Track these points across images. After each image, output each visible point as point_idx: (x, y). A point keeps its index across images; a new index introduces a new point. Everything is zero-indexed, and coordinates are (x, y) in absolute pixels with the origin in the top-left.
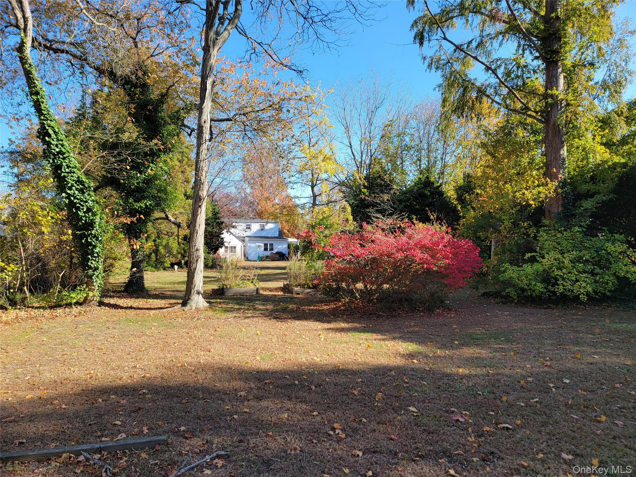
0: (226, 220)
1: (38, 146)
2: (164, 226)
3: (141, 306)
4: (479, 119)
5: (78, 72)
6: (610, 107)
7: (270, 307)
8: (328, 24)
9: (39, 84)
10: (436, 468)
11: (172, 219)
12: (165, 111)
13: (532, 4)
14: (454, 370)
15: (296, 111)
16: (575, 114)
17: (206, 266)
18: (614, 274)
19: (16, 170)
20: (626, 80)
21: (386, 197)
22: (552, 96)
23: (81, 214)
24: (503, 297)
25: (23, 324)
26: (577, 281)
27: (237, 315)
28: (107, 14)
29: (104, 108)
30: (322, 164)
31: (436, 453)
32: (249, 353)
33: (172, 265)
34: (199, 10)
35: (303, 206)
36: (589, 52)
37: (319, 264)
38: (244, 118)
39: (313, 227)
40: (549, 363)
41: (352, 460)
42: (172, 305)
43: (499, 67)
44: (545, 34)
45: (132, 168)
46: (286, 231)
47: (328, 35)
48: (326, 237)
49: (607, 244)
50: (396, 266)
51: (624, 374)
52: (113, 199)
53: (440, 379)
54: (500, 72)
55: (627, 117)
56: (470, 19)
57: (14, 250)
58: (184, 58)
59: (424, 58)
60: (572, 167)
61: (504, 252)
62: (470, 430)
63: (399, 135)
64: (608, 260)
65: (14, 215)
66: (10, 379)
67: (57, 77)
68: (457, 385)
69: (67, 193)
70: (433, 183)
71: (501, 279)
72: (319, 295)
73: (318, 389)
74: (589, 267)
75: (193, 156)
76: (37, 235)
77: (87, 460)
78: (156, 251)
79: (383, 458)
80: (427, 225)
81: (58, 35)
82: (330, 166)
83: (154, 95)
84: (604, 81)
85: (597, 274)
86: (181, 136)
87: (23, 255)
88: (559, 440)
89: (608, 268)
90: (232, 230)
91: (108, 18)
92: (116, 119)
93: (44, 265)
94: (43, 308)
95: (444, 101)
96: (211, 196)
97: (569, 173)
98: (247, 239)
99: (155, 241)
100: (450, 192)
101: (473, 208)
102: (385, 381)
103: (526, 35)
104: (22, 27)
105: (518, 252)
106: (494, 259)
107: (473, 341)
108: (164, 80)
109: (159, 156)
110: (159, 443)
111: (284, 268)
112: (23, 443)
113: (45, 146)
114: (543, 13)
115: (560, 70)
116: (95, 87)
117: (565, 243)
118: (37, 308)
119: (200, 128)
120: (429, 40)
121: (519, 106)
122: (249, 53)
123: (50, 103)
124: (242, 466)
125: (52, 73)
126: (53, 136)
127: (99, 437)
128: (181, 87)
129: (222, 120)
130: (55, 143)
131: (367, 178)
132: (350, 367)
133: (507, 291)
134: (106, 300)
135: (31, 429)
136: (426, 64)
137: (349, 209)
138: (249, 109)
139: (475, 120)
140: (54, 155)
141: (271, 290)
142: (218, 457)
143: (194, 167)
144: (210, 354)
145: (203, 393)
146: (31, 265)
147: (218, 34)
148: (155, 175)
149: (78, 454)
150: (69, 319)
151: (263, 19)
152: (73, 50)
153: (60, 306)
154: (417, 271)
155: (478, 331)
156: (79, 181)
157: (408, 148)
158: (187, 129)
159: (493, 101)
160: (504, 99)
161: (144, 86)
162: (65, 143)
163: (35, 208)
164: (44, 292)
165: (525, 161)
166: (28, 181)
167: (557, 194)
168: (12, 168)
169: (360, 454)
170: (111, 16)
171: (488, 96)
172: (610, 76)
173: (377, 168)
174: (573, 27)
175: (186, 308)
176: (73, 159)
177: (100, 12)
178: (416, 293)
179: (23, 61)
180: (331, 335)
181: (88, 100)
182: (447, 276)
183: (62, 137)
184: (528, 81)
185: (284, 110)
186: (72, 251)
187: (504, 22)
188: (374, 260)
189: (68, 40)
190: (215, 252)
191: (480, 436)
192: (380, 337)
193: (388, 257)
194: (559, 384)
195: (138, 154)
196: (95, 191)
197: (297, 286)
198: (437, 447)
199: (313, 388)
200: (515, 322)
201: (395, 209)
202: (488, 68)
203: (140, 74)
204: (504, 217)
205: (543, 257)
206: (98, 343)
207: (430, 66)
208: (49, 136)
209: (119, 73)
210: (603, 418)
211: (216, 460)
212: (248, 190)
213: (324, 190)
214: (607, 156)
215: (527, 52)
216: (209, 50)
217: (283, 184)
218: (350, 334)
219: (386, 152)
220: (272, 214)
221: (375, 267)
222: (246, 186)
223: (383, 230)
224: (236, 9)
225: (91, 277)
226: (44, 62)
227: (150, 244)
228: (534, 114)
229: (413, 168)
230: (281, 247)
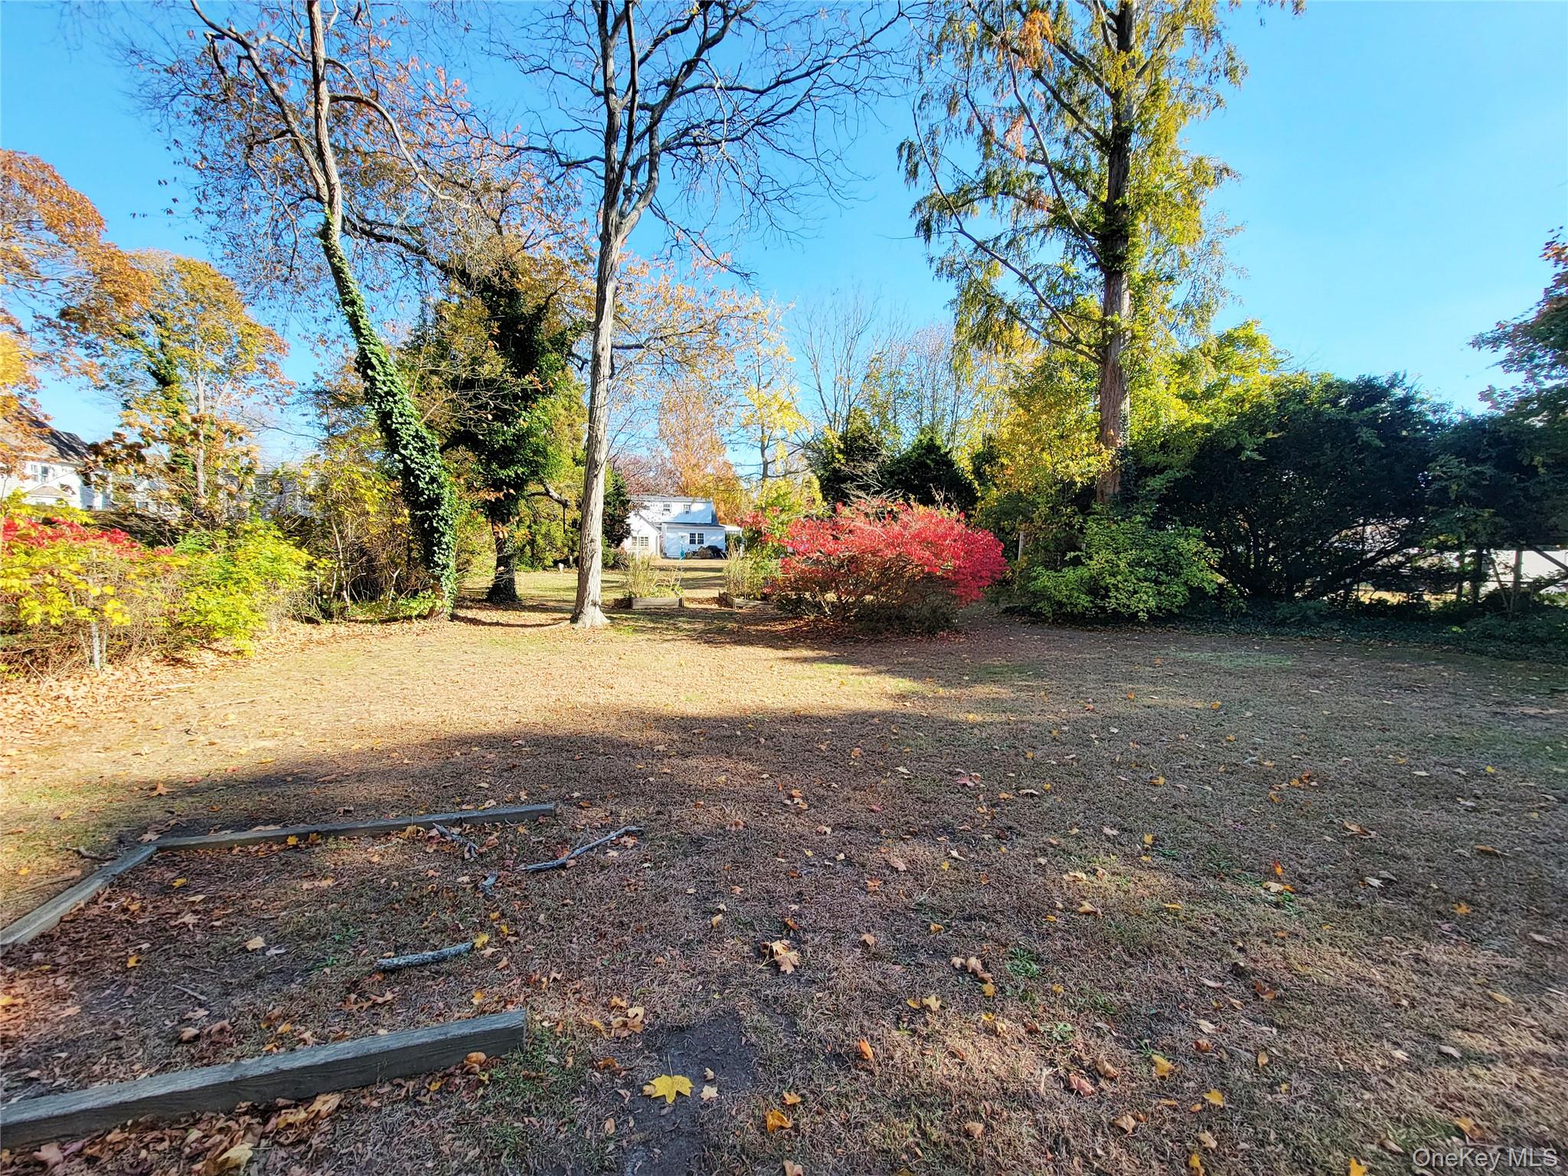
0: (634, 498)
1: (356, 383)
2: (543, 506)
3: (511, 622)
4: (1007, 354)
5: (413, 272)
6: (1192, 344)
7: (700, 626)
8: (788, 203)
9: (355, 287)
10: (932, 849)
11: (555, 495)
12: (544, 333)
13: (1089, 184)
14: (962, 717)
15: (740, 335)
16: (1144, 350)
17: (605, 566)
18: (1186, 583)
19: (325, 420)
20: (1217, 302)
21: (871, 467)
22: (1112, 324)
23: (421, 484)
24: (1032, 614)
25: (344, 644)
26: (1136, 592)
27: (652, 637)
28: (456, 183)
29: (455, 329)
30: (778, 416)
31: (934, 829)
32: (670, 691)
33: (556, 563)
34: (594, 179)
35: (748, 479)
36: (1167, 259)
37: (774, 564)
38: (661, 345)
39: (763, 509)
40: (1091, 706)
41: (817, 839)
42: (556, 621)
43: (1040, 276)
44: (1106, 231)
45: (496, 418)
46: (721, 514)
47: (788, 221)
48: (782, 523)
49: (1178, 540)
50: (884, 570)
51: (1192, 721)
52: (468, 465)
53: (942, 729)
54: (1041, 286)
55: (1215, 358)
56: (999, 203)
57: (326, 537)
58: (571, 252)
59: (931, 260)
60: (1136, 429)
61: (1036, 551)
62: (981, 797)
63: (891, 375)
64: (1178, 563)
65: (324, 487)
66: (328, 722)
67: (381, 279)
68: (966, 737)
69: (400, 454)
70: (939, 448)
71: (1032, 589)
72: (770, 610)
73: (769, 743)
74: (1153, 573)
75: (585, 401)
76: (359, 516)
77: (443, 835)
78: (532, 543)
79: (861, 837)
80: (930, 509)
81: (382, 213)
82: (788, 419)
83: (528, 307)
84: (1186, 303)
85: (1161, 583)
86: (568, 369)
87: (340, 547)
88: (1101, 810)
89: (1177, 575)
90: (643, 512)
91: (459, 190)
92: (471, 345)
93: (370, 561)
94: (371, 622)
95: (959, 325)
96: (612, 461)
97: (1132, 437)
98: (665, 526)
99: (529, 527)
100: (963, 462)
101: (995, 485)
102: (864, 732)
103: (1080, 231)
104: (326, 199)
105: (1057, 550)
106: (1022, 560)
107: (990, 675)
108: (542, 286)
109: (535, 401)
110: (543, 813)
111: (720, 570)
112: (349, 811)
113: (367, 384)
114: (1104, 198)
115: (1124, 286)
116: (438, 296)
117: (1121, 538)
118: (362, 622)
119: (596, 357)
120: (939, 233)
121: (1065, 336)
122: (669, 245)
123: (373, 318)
124: (661, 846)
125: (375, 272)
126: (379, 368)
127: (458, 804)
128: (567, 297)
129: (629, 347)
130: (381, 378)
131: (843, 438)
132: (815, 712)
133: (1039, 605)
134: (461, 613)
135: (361, 792)
136: (934, 268)
137: (816, 484)
138: (669, 331)
139: (1001, 355)
140: (381, 397)
141: (700, 602)
142: (628, 833)
143: (587, 417)
144: (613, 692)
145: (604, 746)
146: (352, 560)
147: (622, 215)
148: (529, 429)
149: (429, 826)
150: (409, 638)
151: (691, 194)
152: (405, 237)
153: (395, 620)
154: (914, 576)
155: (998, 661)
156: (418, 437)
157: (903, 395)
158: (576, 360)
159: (1029, 327)
160: (1045, 327)
161: (513, 295)
162: (397, 379)
163: (355, 476)
164: (372, 599)
165: (1071, 417)
166: (344, 437)
167: (1115, 468)
168: (320, 416)
169: (829, 830)
170: (462, 186)
171: (1022, 321)
172: (1194, 296)
173: (859, 423)
174: (1146, 221)
175: (577, 626)
176: (408, 403)
177: (445, 181)
178: (911, 608)
179: (329, 252)
180: (790, 666)
181: (430, 316)
182: (956, 583)
183: (393, 370)
184: (1080, 299)
185: (722, 333)
186: (410, 541)
187: (1049, 210)
188: (852, 560)
189: (397, 221)
190: (618, 545)
191: (993, 806)
192: (858, 670)
193: (874, 555)
194: (1104, 734)
195: (504, 397)
196: (441, 451)
197: (738, 596)
198: (935, 821)
199: (763, 741)
200: (1048, 650)
201: (884, 484)
202: (1024, 278)
203: (506, 275)
204: (1039, 500)
205: (1091, 558)
206: (452, 674)
207: (939, 271)
208: (373, 368)
209: (474, 275)
210: (1162, 780)
211: (626, 838)
212: (667, 454)
213: (779, 455)
214: (1184, 414)
215: (1079, 257)
216: (609, 240)
217: (718, 446)
218: (815, 666)
219: (871, 400)
220: (703, 489)
221: (853, 569)
222: (662, 446)
223: (867, 515)
224: (651, 178)
225: (438, 579)
226: (361, 256)
227: (524, 531)
228: (1086, 349)
229: (911, 424)
230: (715, 539)
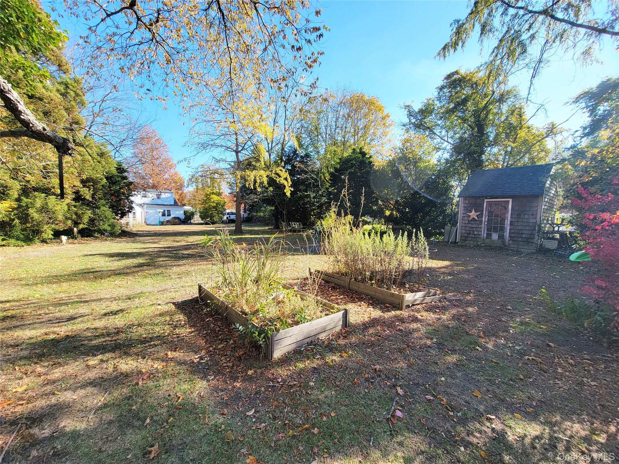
33: (57, 235)
78: (23, 216)
98: (145, 206)
230: (179, 213)
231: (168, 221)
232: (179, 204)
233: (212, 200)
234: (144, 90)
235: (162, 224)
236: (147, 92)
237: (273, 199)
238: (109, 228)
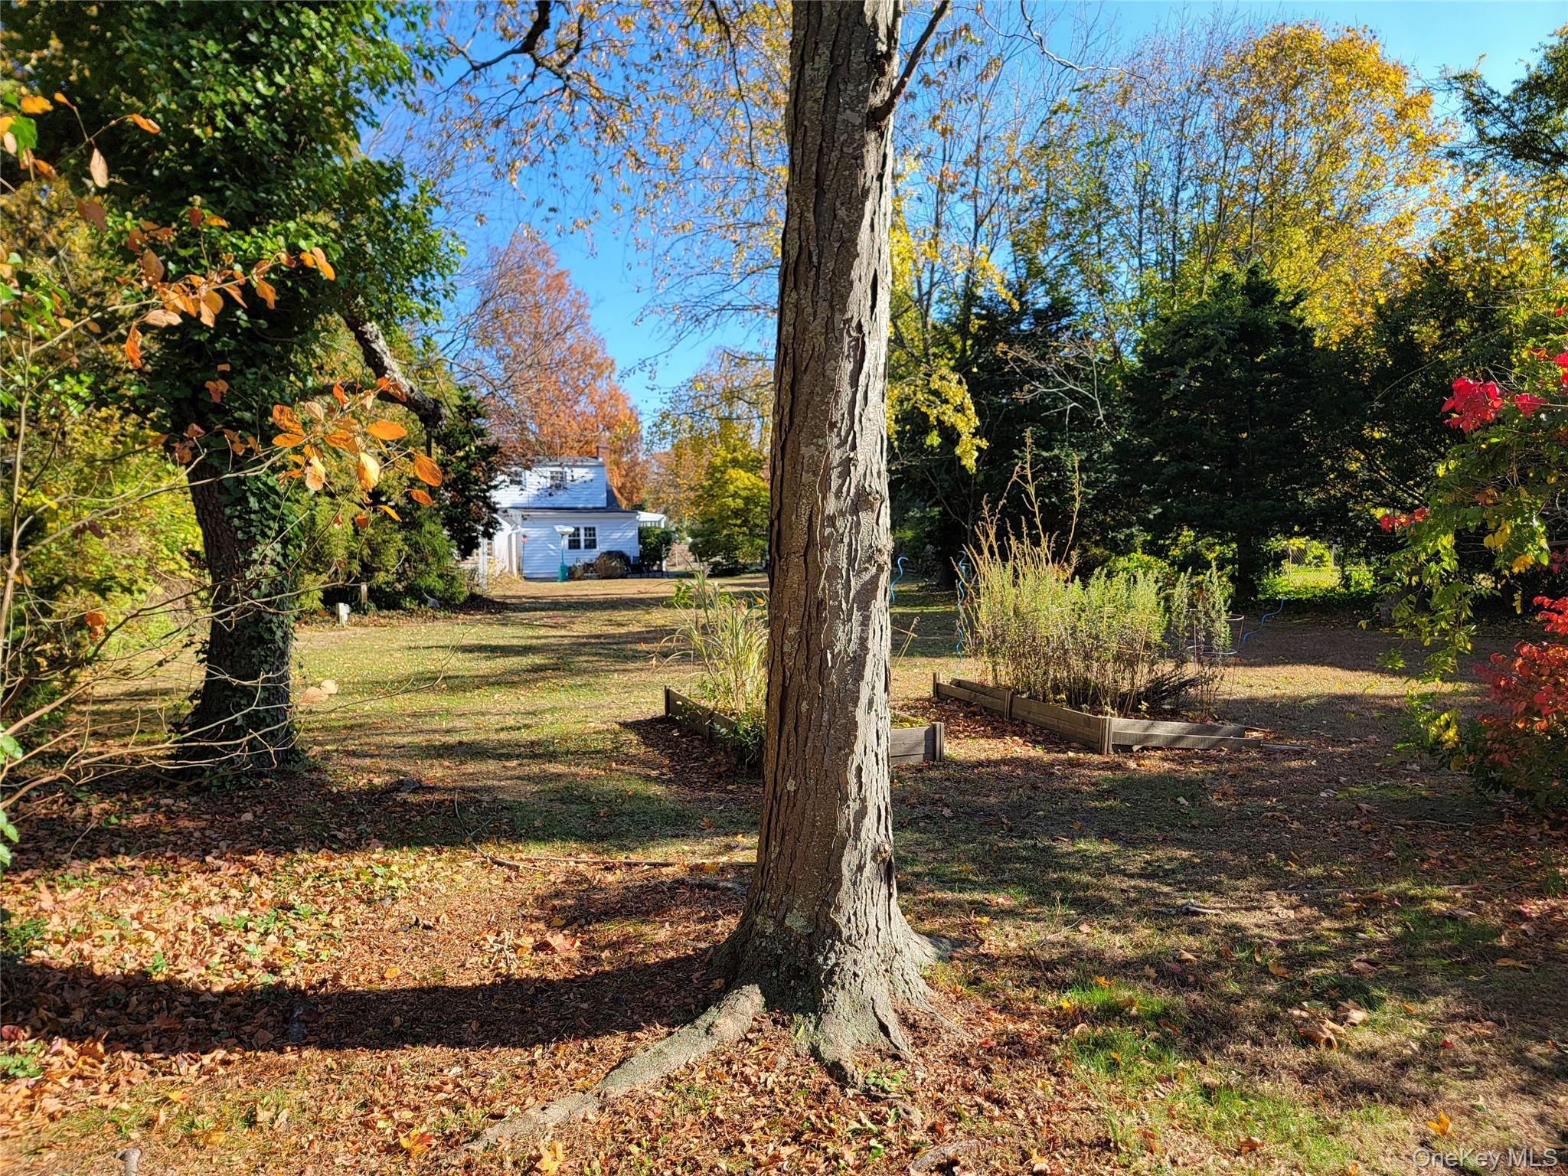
33: (331, 598)
230: (620, 537)
231: (588, 567)
232: (624, 504)
233: (731, 488)
234: (543, 210)
235: (570, 574)
236: (551, 215)
237: (926, 481)
238: (439, 585)
